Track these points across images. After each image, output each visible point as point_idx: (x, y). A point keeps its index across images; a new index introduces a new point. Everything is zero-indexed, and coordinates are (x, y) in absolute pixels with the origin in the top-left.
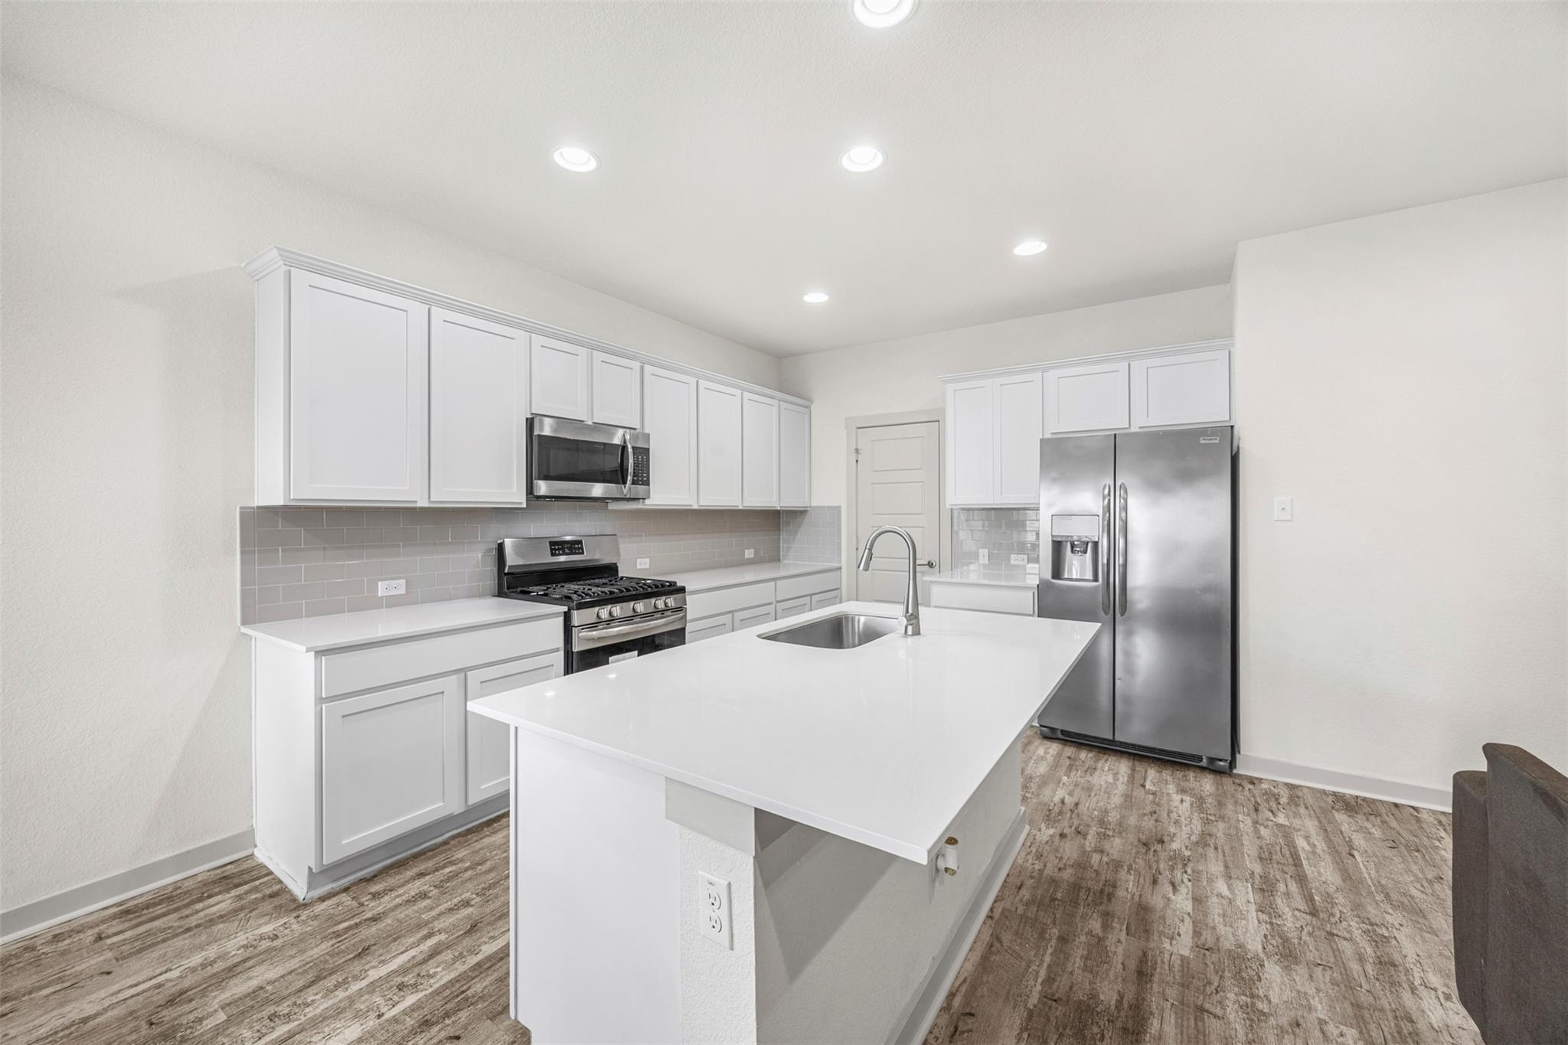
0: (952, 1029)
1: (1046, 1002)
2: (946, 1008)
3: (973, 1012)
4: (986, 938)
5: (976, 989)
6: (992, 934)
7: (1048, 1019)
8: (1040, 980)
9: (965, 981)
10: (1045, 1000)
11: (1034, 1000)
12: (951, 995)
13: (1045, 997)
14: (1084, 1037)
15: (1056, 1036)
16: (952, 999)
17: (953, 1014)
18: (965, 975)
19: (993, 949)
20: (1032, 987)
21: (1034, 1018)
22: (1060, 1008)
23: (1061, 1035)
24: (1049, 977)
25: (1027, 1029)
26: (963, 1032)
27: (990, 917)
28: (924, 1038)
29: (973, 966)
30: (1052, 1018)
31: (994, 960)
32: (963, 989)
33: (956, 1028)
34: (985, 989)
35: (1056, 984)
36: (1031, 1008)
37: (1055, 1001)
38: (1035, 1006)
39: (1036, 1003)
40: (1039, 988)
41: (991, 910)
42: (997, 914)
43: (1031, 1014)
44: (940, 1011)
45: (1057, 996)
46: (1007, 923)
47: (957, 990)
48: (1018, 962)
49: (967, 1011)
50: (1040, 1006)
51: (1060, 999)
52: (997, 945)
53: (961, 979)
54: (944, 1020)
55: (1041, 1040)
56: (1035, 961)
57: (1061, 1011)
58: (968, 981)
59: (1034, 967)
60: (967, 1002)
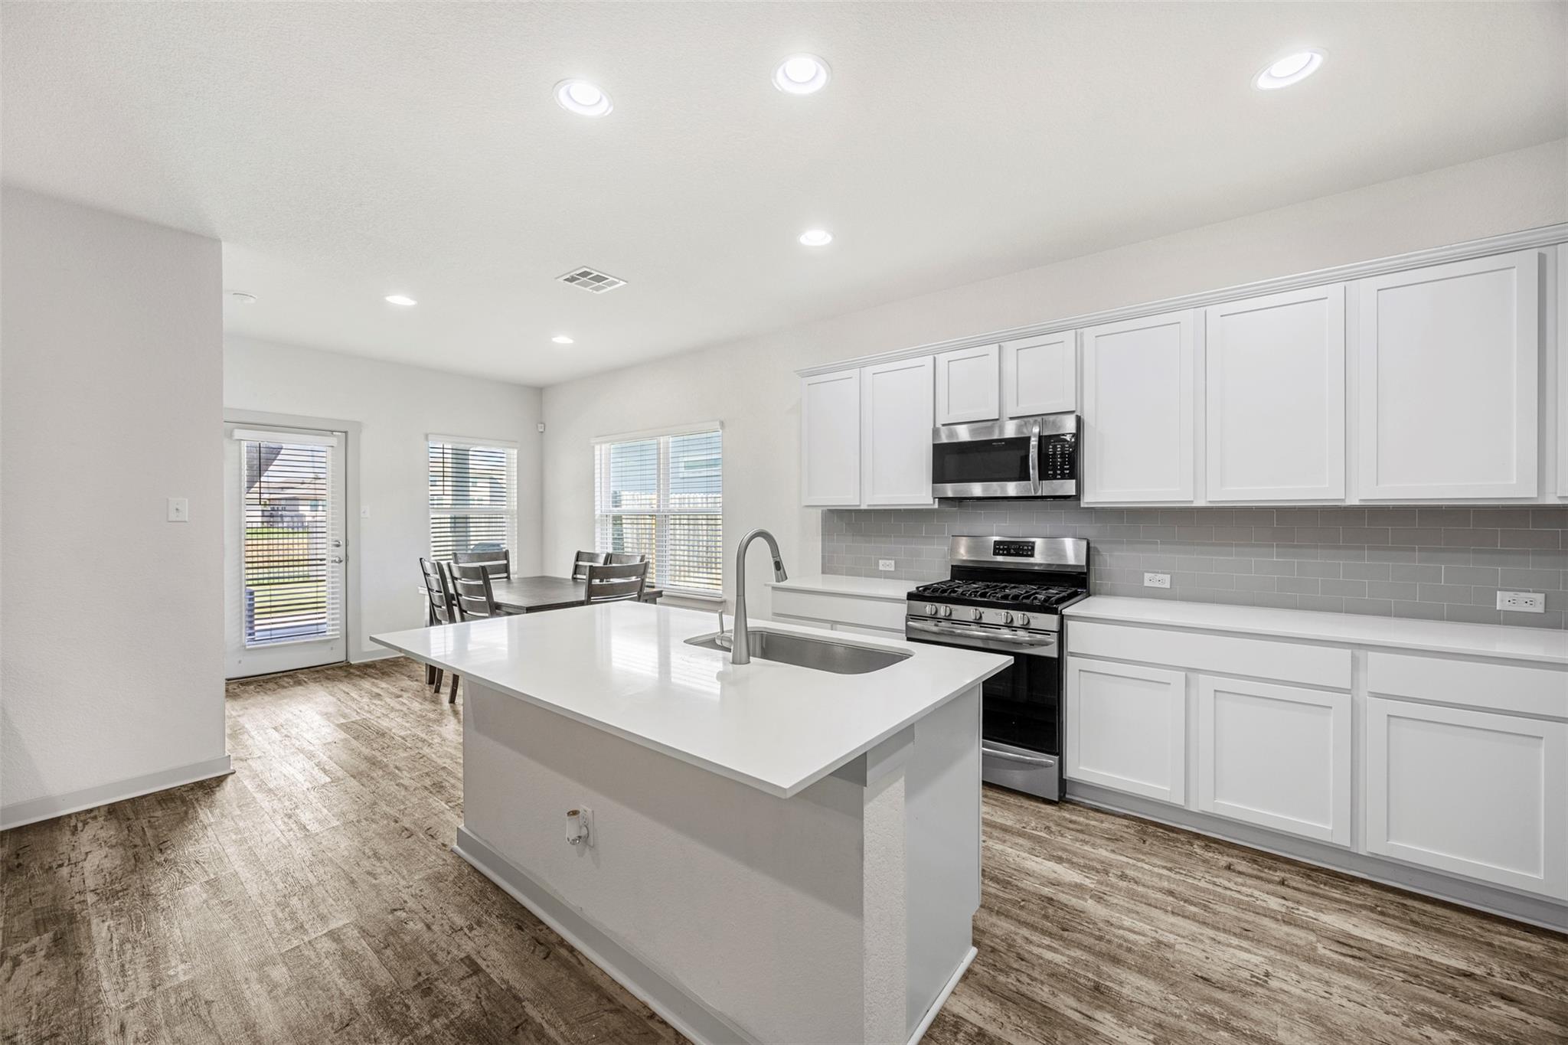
0: (542, 942)
1: (520, 1019)
2: (562, 942)
3: (548, 959)
4: (623, 1000)
5: (568, 969)
6: (624, 1007)
7: (505, 1012)
8: (545, 1025)
9: (580, 963)
10: (523, 1019)
11: (531, 1010)
12: (572, 950)
13: (526, 1020)
14: (470, 1031)
15: (486, 1009)
16: (568, 949)
17: (554, 946)
18: (586, 966)
19: (605, 1001)
20: (543, 1014)
21: (513, 1000)
22: (508, 1027)
23: (485, 1014)
24: (544, 1036)
25: (507, 990)
26: (535, 947)
27: (653, 1016)
28: (544, 922)
29: (593, 976)
30: (503, 1015)
31: (591, 996)
32: (573, 961)
33: (541, 944)
34: (564, 976)
35: (532, 1036)
36: (523, 1004)
37: (517, 1027)
38: (523, 1007)
39: (526, 1010)
40: (539, 1020)
41: (663, 1022)
42: (653, 1025)
43: (519, 1000)
44: (562, 939)
45: (521, 1032)
46: (637, 1031)
47: (574, 955)
48: (577, 1016)
49: (551, 956)
50: (520, 1011)
51: (516, 1033)
52: (609, 1006)
53: (584, 961)
54: (552, 938)
55: (492, 996)
56: (571, 1033)
57: (505, 1027)
58: (579, 966)
59: (563, 1028)
60: (558, 958)
